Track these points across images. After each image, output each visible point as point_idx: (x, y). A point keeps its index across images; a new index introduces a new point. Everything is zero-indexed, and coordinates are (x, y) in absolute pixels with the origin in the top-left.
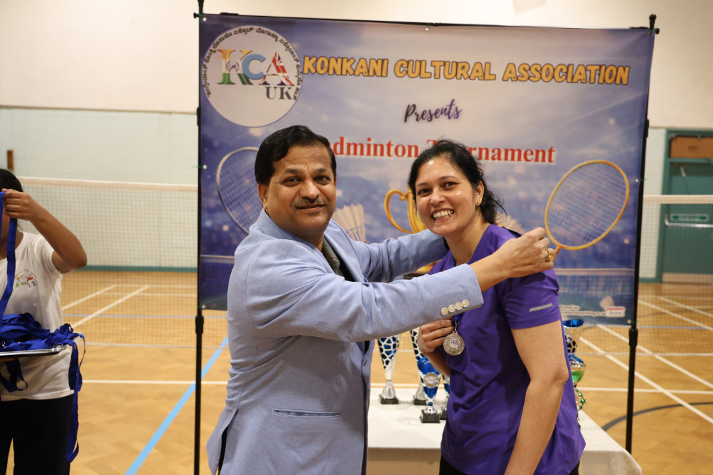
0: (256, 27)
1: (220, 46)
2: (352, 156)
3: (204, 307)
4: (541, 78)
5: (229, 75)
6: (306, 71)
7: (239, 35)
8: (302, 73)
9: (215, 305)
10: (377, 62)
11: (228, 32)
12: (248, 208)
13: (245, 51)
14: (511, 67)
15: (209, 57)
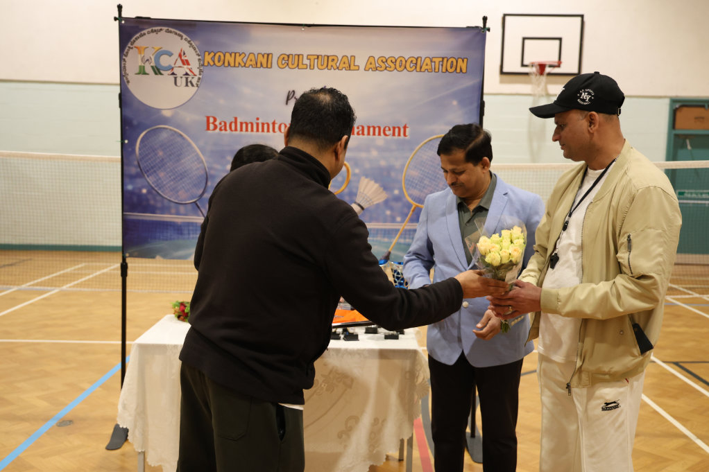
0: (165, 28)
1: (136, 44)
2: (244, 132)
3: (127, 255)
4: (396, 68)
5: (144, 67)
6: (206, 64)
7: (152, 34)
8: (203, 65)
9: (136, 254)
10: (263, 56)
11: (142, 32)
12: (162, 174)
13: (157, 48)
14: (372, 60)
15: (127, 53)
